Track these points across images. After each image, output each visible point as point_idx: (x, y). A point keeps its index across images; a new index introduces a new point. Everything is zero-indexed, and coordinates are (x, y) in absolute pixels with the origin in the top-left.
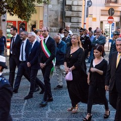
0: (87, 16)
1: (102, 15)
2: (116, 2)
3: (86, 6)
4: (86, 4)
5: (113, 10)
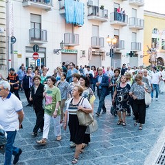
0: (12, 53)
1: (27, 52)
2: (40, 39)
3: (10, 42)
4: (10, 41)
5: (37, 46)
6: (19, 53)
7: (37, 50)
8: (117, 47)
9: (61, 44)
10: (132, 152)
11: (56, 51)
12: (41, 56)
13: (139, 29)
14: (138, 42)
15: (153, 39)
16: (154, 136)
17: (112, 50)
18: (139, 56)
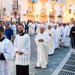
0: (4, 15)
1: (11, 15)
2: (17, 9)
3: (3, 11)
5: (16, 12)
6: (8, 16)
7: (16, 14)
8: (53, 13)
9: (27, 11)
10: (55, 59)
11: (25, 15)
12: (18, 17)
13: (63, 5)
14: (62, 11)
15: (70, 9)
16: (66, 52)
17: (50, 15)
18: (63, 17)
